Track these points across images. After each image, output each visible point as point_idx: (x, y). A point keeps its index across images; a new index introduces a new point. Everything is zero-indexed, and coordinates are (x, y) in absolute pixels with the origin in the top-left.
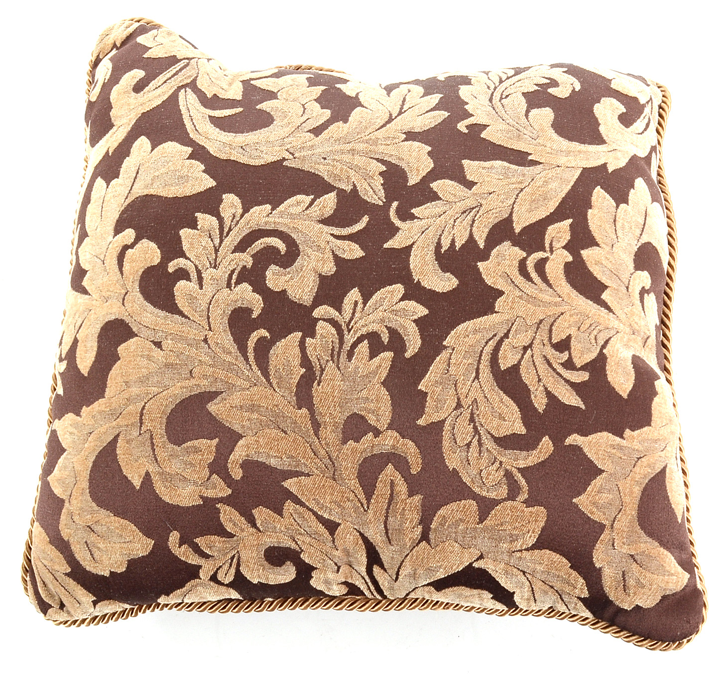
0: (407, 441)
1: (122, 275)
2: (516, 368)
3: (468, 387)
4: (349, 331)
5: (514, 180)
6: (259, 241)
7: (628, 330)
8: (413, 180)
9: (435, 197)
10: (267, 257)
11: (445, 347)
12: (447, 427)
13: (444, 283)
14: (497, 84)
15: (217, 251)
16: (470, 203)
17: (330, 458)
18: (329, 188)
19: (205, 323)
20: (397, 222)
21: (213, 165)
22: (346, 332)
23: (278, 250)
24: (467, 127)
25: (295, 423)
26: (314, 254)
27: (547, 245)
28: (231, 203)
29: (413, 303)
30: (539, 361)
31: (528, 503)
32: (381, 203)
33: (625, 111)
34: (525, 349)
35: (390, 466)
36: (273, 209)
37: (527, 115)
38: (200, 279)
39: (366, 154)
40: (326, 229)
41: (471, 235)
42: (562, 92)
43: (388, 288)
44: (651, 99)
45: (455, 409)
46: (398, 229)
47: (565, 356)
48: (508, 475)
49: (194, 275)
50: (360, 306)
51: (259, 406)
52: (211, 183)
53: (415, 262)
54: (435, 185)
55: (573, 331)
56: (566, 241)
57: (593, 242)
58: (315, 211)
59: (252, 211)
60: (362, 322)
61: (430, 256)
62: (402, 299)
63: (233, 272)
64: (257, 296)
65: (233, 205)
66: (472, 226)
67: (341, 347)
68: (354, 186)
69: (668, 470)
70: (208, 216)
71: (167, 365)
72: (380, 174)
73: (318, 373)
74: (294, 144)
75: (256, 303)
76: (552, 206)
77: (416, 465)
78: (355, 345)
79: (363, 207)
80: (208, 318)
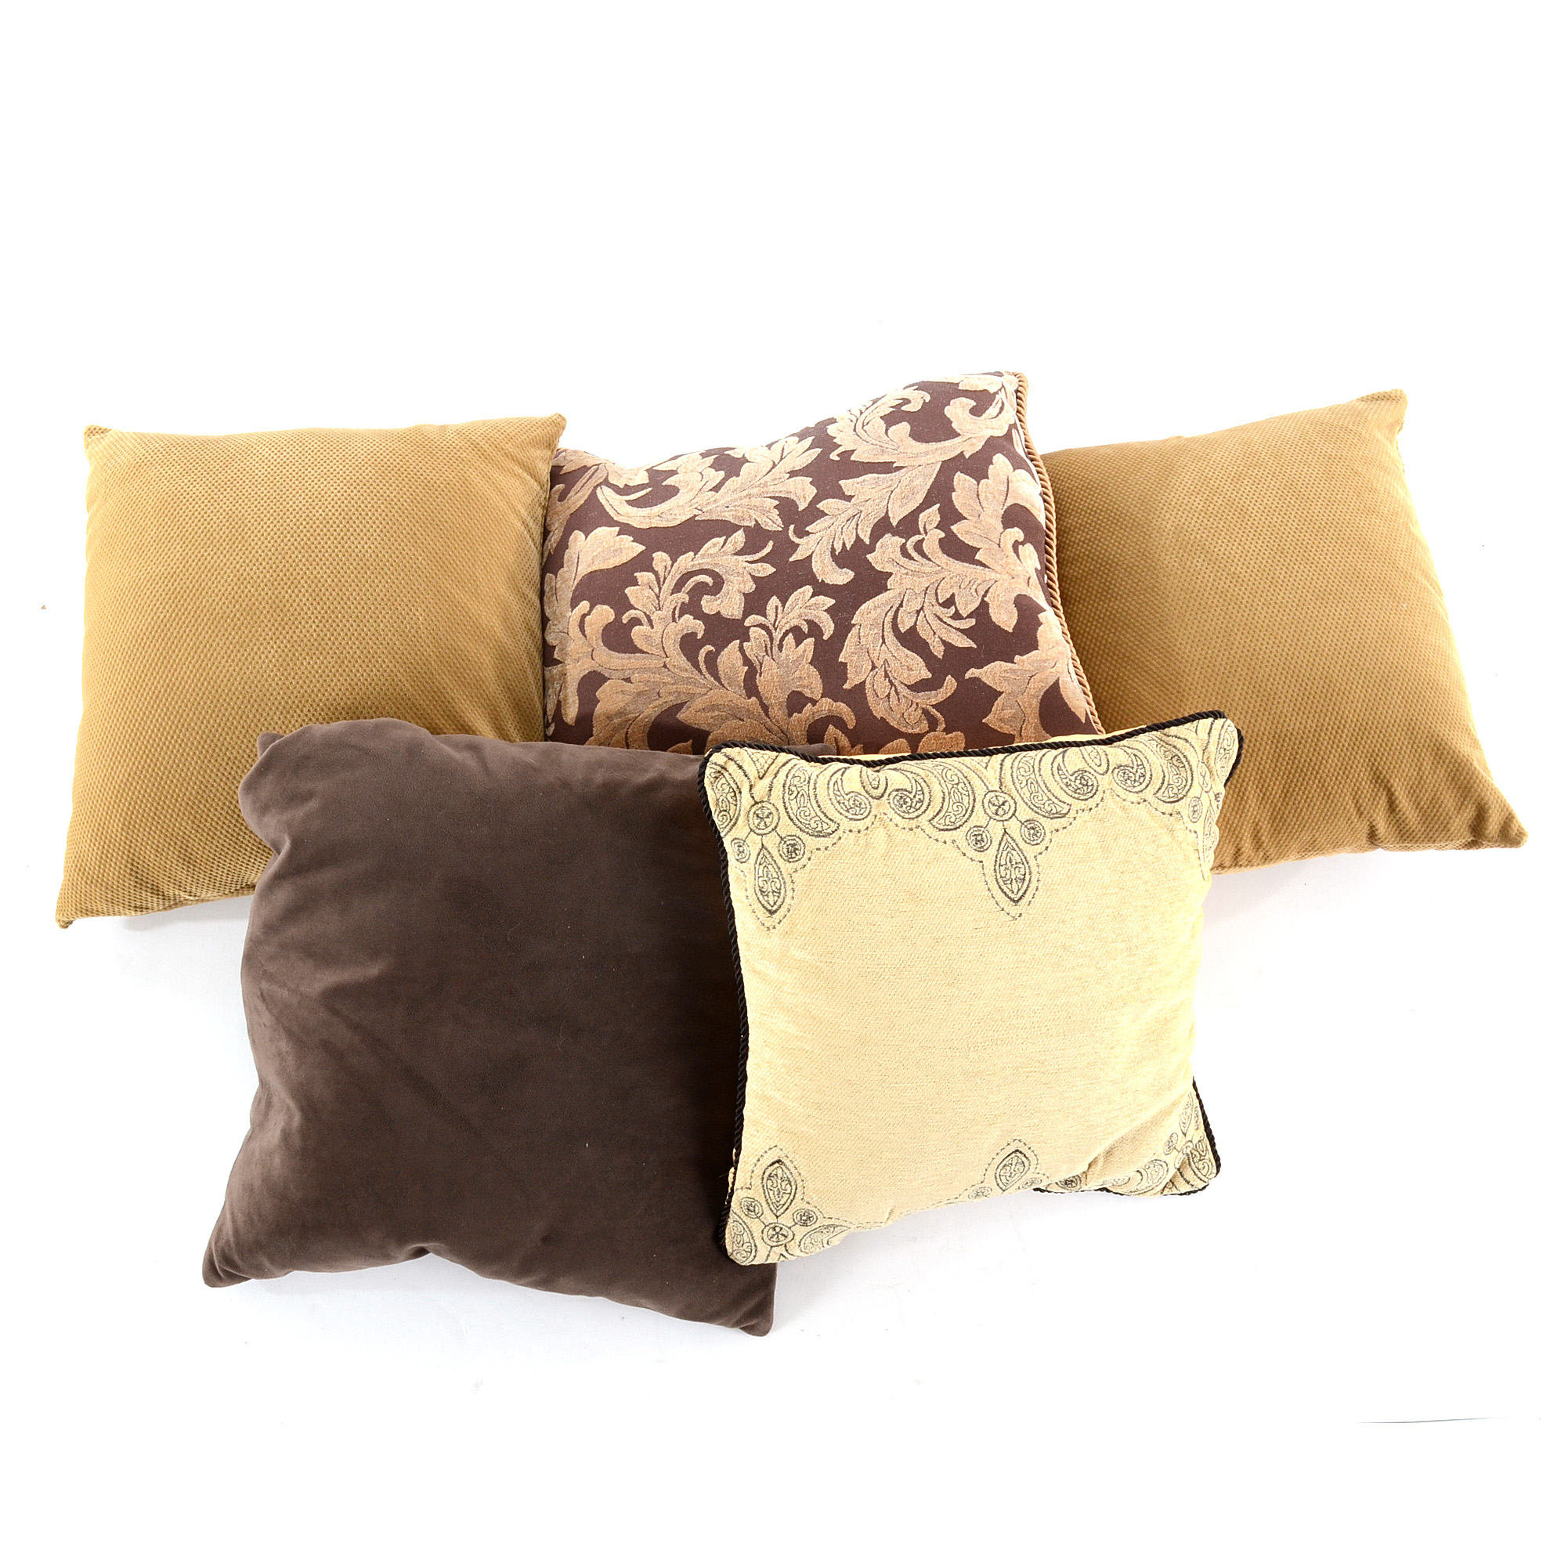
0: (839, 703)
1: (585, 636)
2: (913, 629)
3: (878, 651)
4: (776, 629)
5: (884, 486)
6: (690, 581)
7: (1006, 576)
8: (802, 506)
9: (823, 514)
10: (700, 590)
11: (854, 625)
12: (868, 685)
13: (842, 577)
14: (858, 416)
15: (658, 597)
16: (851, 512)
17: (782, 732)
18: (736, 528)
19: (662, 653)
20: (796, 540)
21: (638, 534)
22: (773, 631)
23: (707, 584)
24: (838, 455)
25: (749, 710)
26: (735, 579)
27: (921, 529)
28: (660, 558)
29: (821, 597)
30: (930, 618)
31: (947, 730)
32: (780, 529)
33: (975, 404)
34: (918, 612)
35: (831, 727)
36: (695, 555)
37: (886, 433)
38: (650, 621)
39: (760, 495)
40: (740, 558)
41: (857, 535)
42: (913, 407)
43: (800, 590)
44: (1003, 386)
45: (872, 670)
46: (798, 545)
47: (952, 610)
48: (925, 712)
49: (644, 620)
50: (780, 609)
51: (718, 705)
52: (641, 548)
53: (816, 567)
54: (820, 506)
55: (955, 590)
56: (937, 523)
57: (960, 517)
58: (729, 547)
59: (679, 560)
60: (784, 621)
61: (828, 559)
62: (812, 596)
63: (675, 609)
64: (698, 622)
65: (663, 560)
66: (857, 529)
67: (772, 644)
68: (756, 521)
69: (1060, 682)
70: (645, 573)
71: (639, 694)
72: (775, 507)
73: (758, 668)
74: (700, 502)
75: (699, 627)
76: (920, 498)
77: (851, 721)
78: (782, 639)
79: (767, 535)
80: (663, 648)
